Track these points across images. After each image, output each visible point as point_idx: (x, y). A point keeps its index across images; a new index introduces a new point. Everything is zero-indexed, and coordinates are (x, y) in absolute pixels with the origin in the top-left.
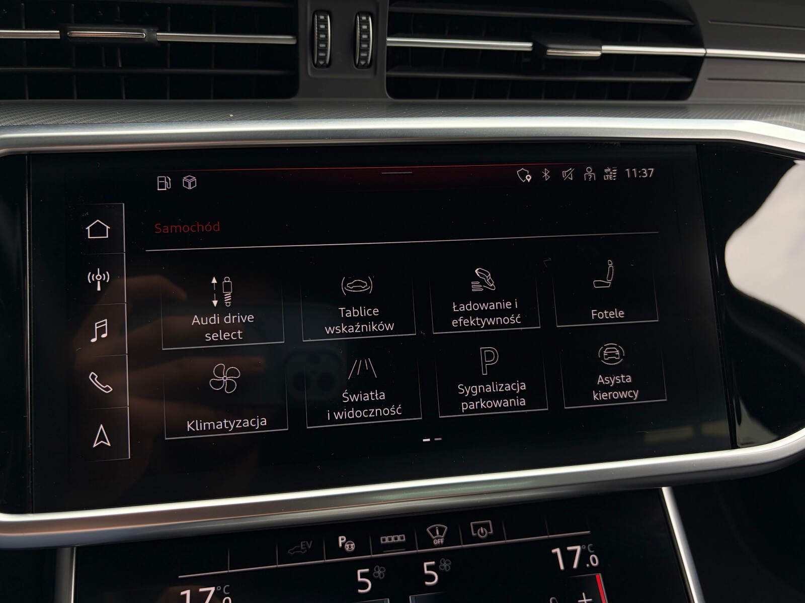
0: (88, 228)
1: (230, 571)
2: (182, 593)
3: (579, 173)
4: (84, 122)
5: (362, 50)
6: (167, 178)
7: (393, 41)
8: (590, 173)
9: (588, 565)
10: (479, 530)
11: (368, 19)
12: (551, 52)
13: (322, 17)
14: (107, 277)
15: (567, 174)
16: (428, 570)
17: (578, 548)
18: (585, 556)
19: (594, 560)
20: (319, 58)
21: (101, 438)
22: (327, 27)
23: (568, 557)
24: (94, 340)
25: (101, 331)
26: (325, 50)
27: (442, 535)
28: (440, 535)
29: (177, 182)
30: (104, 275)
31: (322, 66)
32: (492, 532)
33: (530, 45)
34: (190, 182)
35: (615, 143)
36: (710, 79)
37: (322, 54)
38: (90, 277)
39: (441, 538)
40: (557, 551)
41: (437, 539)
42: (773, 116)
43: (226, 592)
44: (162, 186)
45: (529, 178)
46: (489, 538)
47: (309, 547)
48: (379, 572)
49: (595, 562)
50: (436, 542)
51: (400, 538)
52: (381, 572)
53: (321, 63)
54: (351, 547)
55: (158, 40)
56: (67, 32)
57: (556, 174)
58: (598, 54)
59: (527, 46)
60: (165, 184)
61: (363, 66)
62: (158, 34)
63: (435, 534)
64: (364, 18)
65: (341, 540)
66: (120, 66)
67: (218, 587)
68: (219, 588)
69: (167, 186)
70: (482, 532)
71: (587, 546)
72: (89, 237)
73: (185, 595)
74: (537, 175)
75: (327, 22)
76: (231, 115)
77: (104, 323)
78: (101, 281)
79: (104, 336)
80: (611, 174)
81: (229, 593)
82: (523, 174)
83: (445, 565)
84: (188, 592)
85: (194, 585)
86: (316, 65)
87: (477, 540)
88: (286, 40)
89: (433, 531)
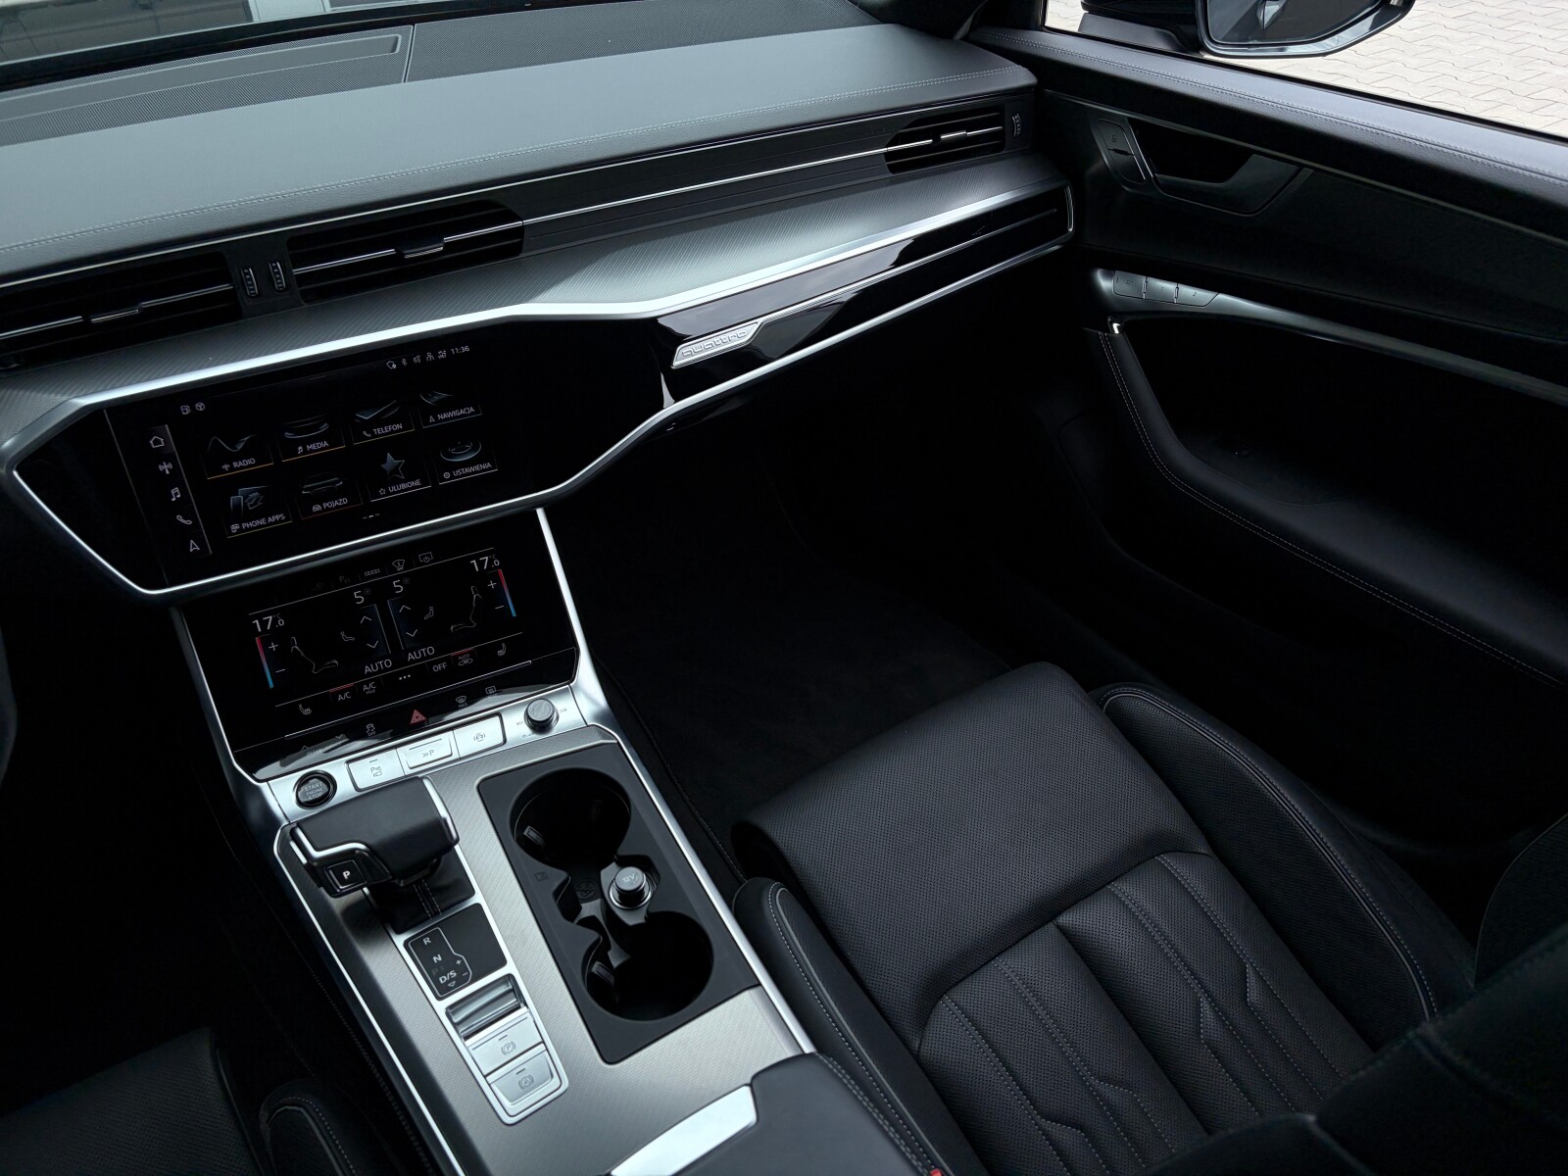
0: (151, 442)
3: (423, 358)
5: (277, 279)
6: (187, 407)
7: (297, 271)
8: (430, 356)
9: (493, 566)
10: (424, 558)
11: (277, 265)
12: (407, 256)
13: (246, 271)
14: (170, 466)
15: (417, 359)
16: (396, 586)
17: (487, 558)
18: (491, 562)
19: (496, 562)
20: (251, 294)
21: (193, 547)
22: (251, 276)
23: (481, 564)
24: (174, 499)
25: (176, 494)
26: (253, 290)
28: (401, 565)
29: (193, 408)
30: (168, 465)
31: (254, 298)
32: (432, 559)
33: (393, 250)
34: (200, 406)
36: (533, 239)
37: (252, 292)
38: (161, 468)
39: (401, 567)
40: (473, 561)
41: (399, 567)
43: (279, 618)
44: (185, 411)
45: (394, 366)
46: (431, 562)
48: (367, 591)
49: (497, 564)
50: (399, 569)
51: (377, 571)
52: (369, 592)
53: (253, 296)
54: (348, 582)
55: (145, 307)
57: (410, 361)
58: (441, 249)
59: (391, 251)
60: (186, 410)
61: (282, 291)
62: (143, 304)
64: (274, 265)
65: (341, 579)
68: (274, 617)
69: (188, 411)
70: (426, 559)
71: (492, 556)
72: (154, 447)
73: (255, 624)
74: (399, 363)
75: (250, 273)
77: (176, 489)
78: (167, 468)
79: (179, 496)
80: (442, 355)
82: (391, 365)
83: (406, 581)
85: (259, 617)
86: (250, 297)
87: (424, 564)
88: (225, 287)
89: (397, 565)
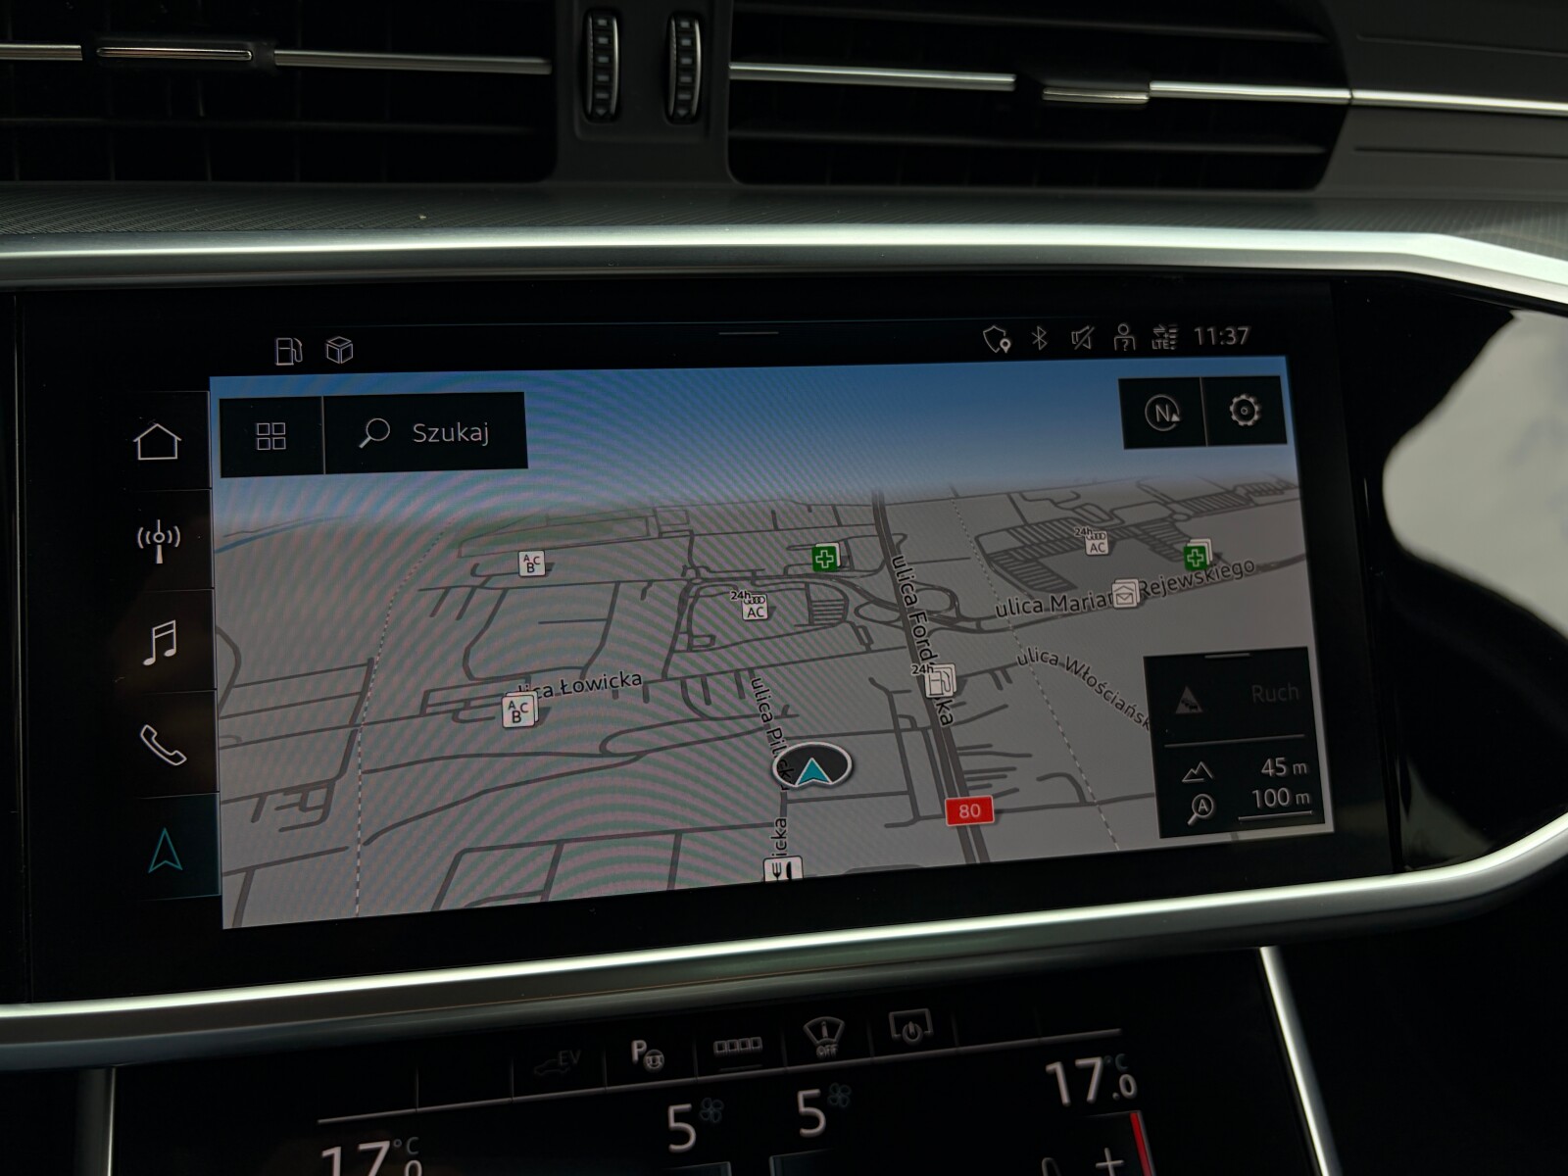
0: (138, 439)
1: (419, 1110)
2: (326, 1153)
4: (129, 228)
5: (680, 88)
6: (295, 342)
7: (741, 70)
8: (1124, 336)
9: (1115, 1095)
10: (905, 1028)
11: (692, 26)
12: (1051, 94)
13: (602, 22)
14: (176, 536)
15: (1081, 338)
16: (806, 1105)
17: (1097, 1062)
18: (1109, 1078)
19: (1128, 1086)
20: (597, 103)
21: (165, 856)
22: (611, 42)
23: (1078, 1079)
24: (149, 662)
25: (164, 643)
26: (607, 87)
27: (833, 1037)
28: (829, 1037)
30: (170, 533)
31: (602, 118)
32: (929, 1031)
33: (1009, 79)
34: (340, 349)
35: (1174, 277)
36: (1360, 149)
37: (601, 95)
38: (142, 538)
39: (830, 1043)
40: (1057, 1067)
41: (824, 1045)
42: (1479, 225)
43: (412, 1150)
44: (285, 356)
45: (1006, 345)
46: (926, 1044)
47: (575, 1061)
48: (711, 1111)
49: (1129, 1089)
50: (821, 1052)
51: (752, 1044)
52: (714, 1110)
53: (601, 111)
54: (656, 1061)
55: (278, 64)
56: (96, 49)
57: (1059, 334)
58: (1143, 98)
59: (1004, 81)
60: (291, 353)
61: (684, 117)
62: (276, 52)
63: (819, 1036)
64: (685, 24)
65: (637, 1048)
66: (202, 114)
67: (395, 1143)
68: (397, 1143)
69: (296, 357)
70: (912, 1030)
71: (1114, 1058)
72: (140, 458)
73: (331, 1158)
75: (612, 31)
76: (422, 217)
77: (170, 627)
78: (164, 545)
79: (170, 653)
80: (1165, 338)
81: (416, 1153)
82: (996, 338)
83: (839, 1096)
84: (336, 1152)
85: (349, 1138)
86: (591, 117)
87: (903, 1046)
88: (532, 65)
89: (817, 1030)
